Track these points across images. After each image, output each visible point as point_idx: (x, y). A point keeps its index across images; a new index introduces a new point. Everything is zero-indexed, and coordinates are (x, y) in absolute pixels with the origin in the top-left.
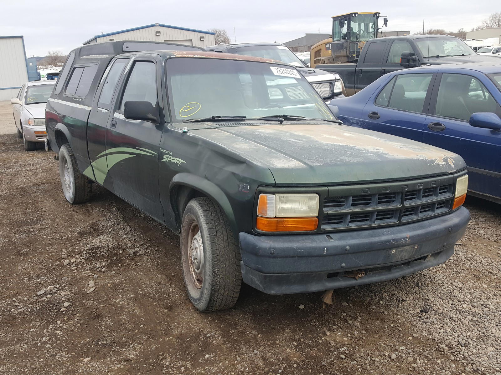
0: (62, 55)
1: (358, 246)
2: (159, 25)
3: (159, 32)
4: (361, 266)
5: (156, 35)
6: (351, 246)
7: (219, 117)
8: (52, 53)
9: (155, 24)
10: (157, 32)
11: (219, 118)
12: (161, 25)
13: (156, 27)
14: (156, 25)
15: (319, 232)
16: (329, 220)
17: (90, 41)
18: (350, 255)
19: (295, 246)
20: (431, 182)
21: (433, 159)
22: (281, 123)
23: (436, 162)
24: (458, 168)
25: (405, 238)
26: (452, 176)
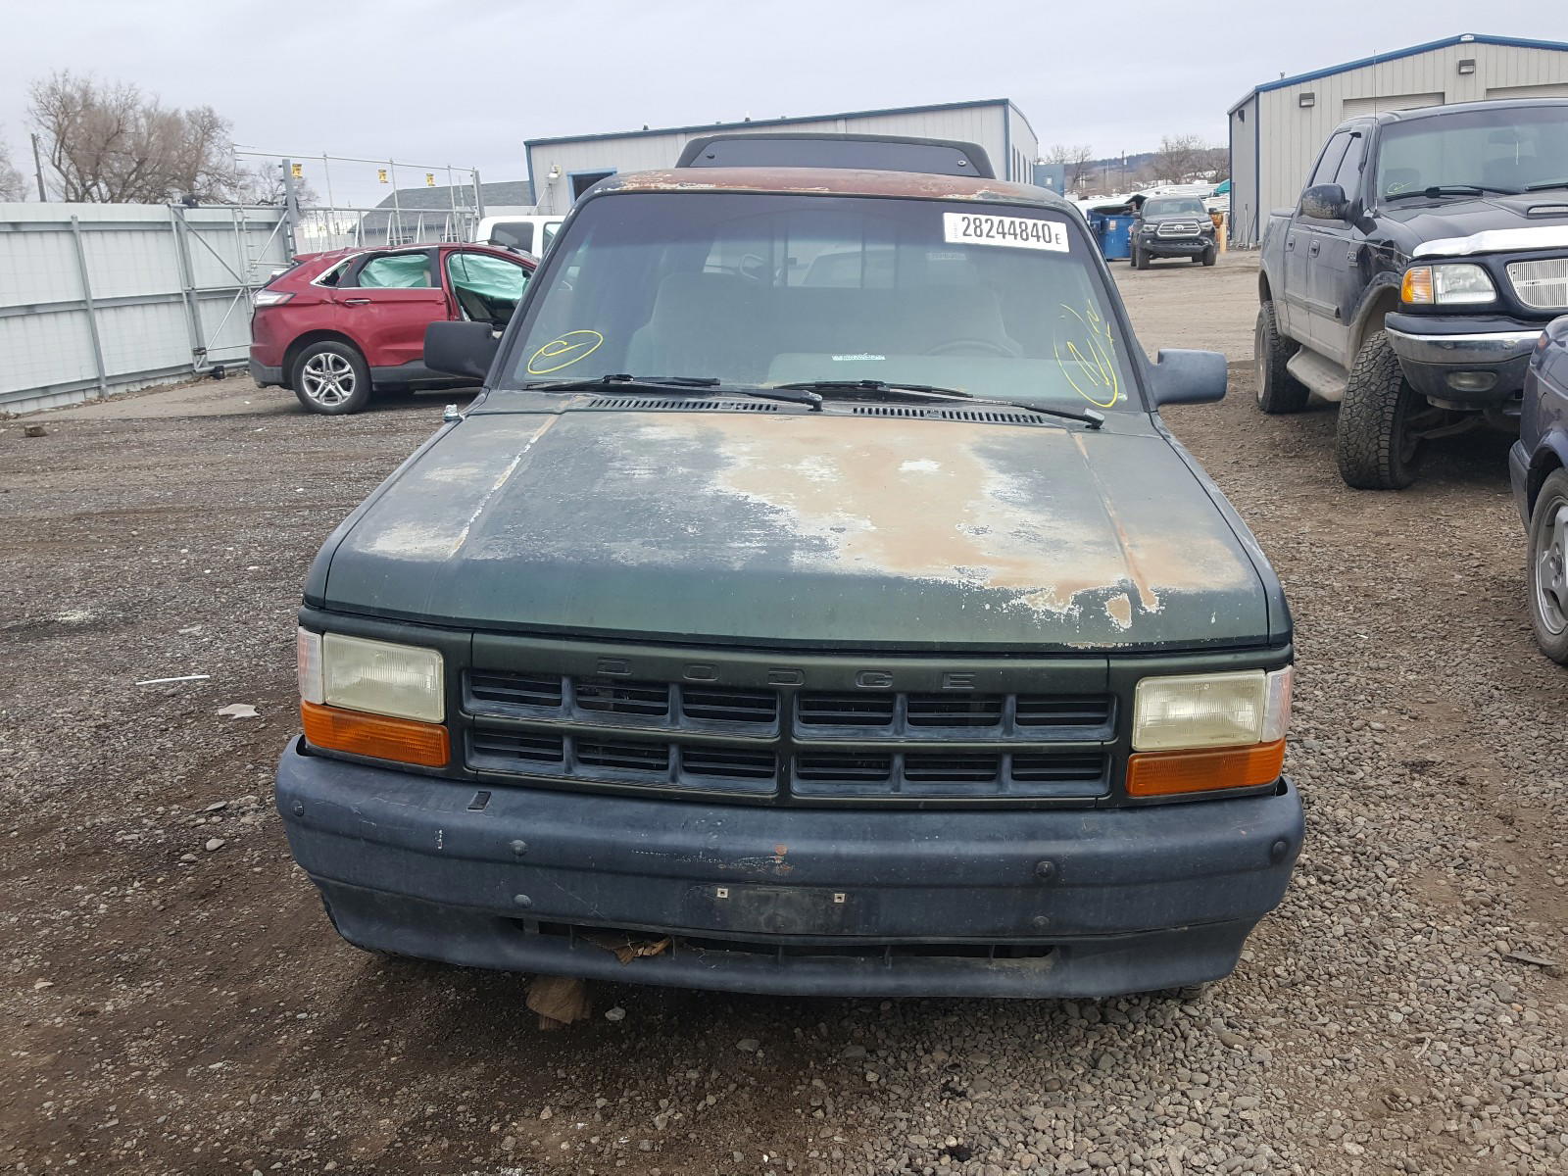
0: (1202, 147)
1: (560, 846)
2: (1473, 39)
3: (1471, 63)
4: (599, 918)
5: (1460, 73)
6: (530, 841)
7: (627, 378)
8: (1172, 142)
9: (1460, 36)
10: (1462, 64)
11: (624, 383)
12: (1479, 40)
13: (1462, 45)
14: (1462, 39)
15: (454, 775)
16: (523, 743)
17: (1244, 104)
18: (538, 870)
19: (355, 806)
20: (945, 672)
21: (1012, 588)
22: (817, 408)
23: (1023, 600)
24: (1159, 638)
25: (765, 857)
26: (1102, 664)
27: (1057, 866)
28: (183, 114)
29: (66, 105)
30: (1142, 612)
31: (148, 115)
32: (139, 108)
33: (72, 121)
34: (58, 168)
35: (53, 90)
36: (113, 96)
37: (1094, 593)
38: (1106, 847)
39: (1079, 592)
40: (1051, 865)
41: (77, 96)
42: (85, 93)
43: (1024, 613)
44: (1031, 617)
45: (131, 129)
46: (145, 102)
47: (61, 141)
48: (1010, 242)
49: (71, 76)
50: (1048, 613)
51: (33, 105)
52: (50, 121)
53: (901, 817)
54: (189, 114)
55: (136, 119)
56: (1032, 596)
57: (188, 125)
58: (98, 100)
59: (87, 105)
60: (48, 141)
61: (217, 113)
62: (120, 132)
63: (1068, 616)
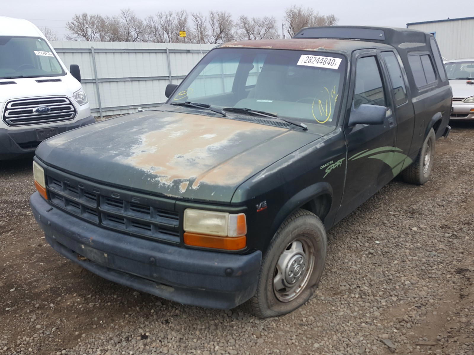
1: (56, 225)
6: (51, 222)
15: (49, 202)
18: (54, 230)
20: (132, 196)
21: (159, 175)
22: (224, 116)
23: (159, 179)
24: (192, 197)
25: (88, 239)
26: (173, 202)
27: (155, 260)
28: (325, 17)
29: (294, 15)
30: (190, 188)
31: (316, 18)
32: (313, 15)
33: (295, 20)
34: (289, 33)
35: (291, 11)
36: (306, 12)
37: (180, 180)
38: (169, 257)
39: (176, 179)
40: (154, 259)
41: (297, 12)
42: (299, 12)
43: (158, 182)
44: (158, 184)
45: (310, 22)
46: (315, 14)
47: (291, 25)
48: (319, 65)
49: (296, 7)
50: (164, 184)
51: (286, 15)
52: (289, 20)
53: (126, 236)
54: (327, 17)
55: (312, 19)
56: (162, 178)
57: (326, 20)
58: (302, 13)
59: (300, 14)
60: (288, 25)
61: (335, 17)
62: (307, 23)
63: (169, 186)
